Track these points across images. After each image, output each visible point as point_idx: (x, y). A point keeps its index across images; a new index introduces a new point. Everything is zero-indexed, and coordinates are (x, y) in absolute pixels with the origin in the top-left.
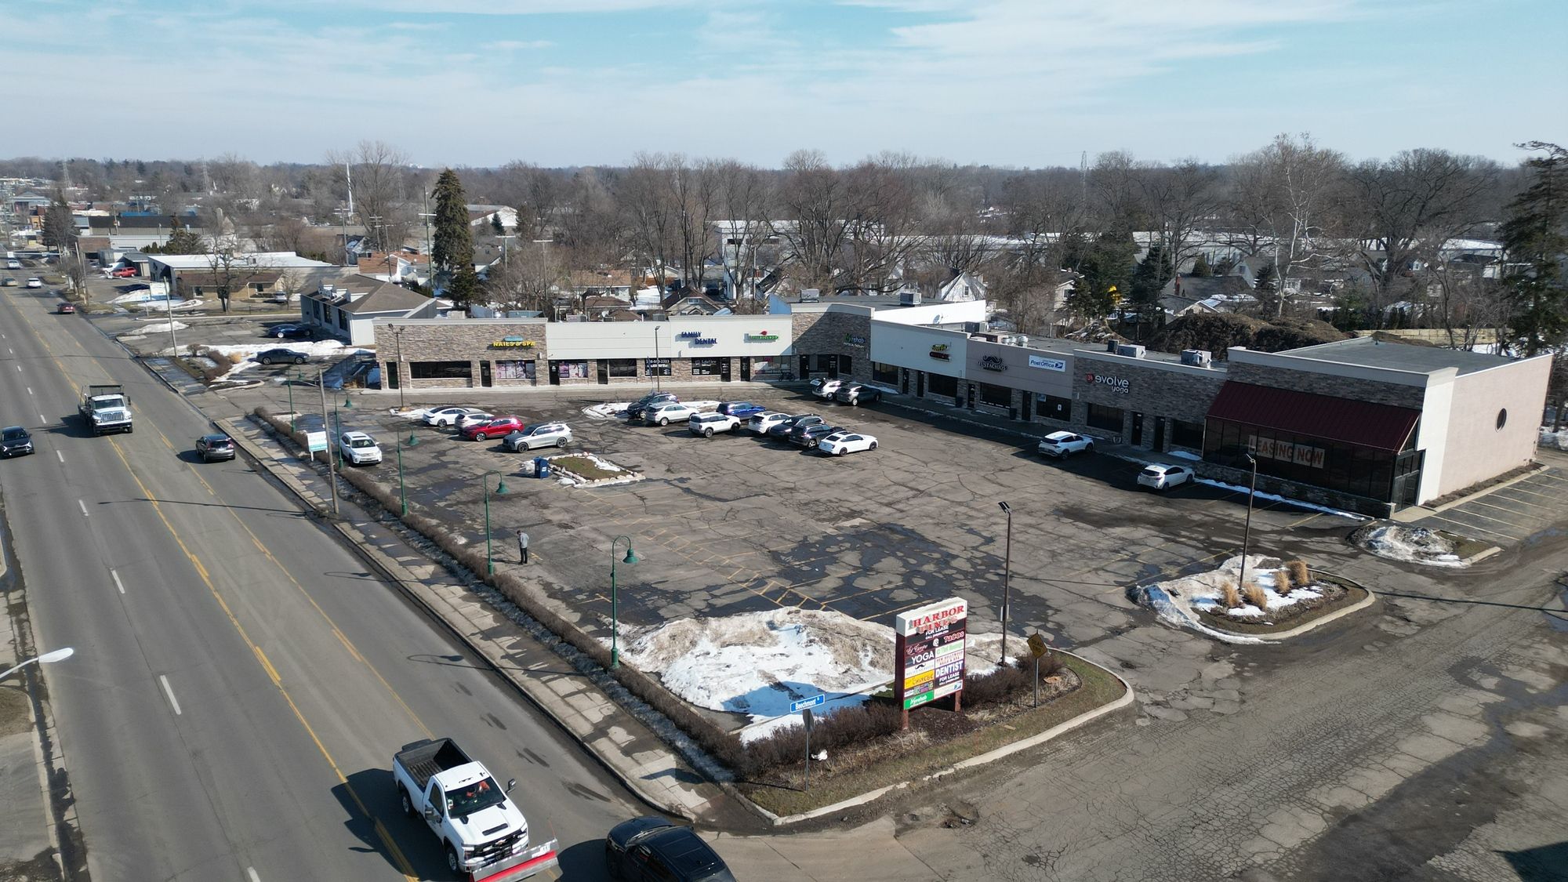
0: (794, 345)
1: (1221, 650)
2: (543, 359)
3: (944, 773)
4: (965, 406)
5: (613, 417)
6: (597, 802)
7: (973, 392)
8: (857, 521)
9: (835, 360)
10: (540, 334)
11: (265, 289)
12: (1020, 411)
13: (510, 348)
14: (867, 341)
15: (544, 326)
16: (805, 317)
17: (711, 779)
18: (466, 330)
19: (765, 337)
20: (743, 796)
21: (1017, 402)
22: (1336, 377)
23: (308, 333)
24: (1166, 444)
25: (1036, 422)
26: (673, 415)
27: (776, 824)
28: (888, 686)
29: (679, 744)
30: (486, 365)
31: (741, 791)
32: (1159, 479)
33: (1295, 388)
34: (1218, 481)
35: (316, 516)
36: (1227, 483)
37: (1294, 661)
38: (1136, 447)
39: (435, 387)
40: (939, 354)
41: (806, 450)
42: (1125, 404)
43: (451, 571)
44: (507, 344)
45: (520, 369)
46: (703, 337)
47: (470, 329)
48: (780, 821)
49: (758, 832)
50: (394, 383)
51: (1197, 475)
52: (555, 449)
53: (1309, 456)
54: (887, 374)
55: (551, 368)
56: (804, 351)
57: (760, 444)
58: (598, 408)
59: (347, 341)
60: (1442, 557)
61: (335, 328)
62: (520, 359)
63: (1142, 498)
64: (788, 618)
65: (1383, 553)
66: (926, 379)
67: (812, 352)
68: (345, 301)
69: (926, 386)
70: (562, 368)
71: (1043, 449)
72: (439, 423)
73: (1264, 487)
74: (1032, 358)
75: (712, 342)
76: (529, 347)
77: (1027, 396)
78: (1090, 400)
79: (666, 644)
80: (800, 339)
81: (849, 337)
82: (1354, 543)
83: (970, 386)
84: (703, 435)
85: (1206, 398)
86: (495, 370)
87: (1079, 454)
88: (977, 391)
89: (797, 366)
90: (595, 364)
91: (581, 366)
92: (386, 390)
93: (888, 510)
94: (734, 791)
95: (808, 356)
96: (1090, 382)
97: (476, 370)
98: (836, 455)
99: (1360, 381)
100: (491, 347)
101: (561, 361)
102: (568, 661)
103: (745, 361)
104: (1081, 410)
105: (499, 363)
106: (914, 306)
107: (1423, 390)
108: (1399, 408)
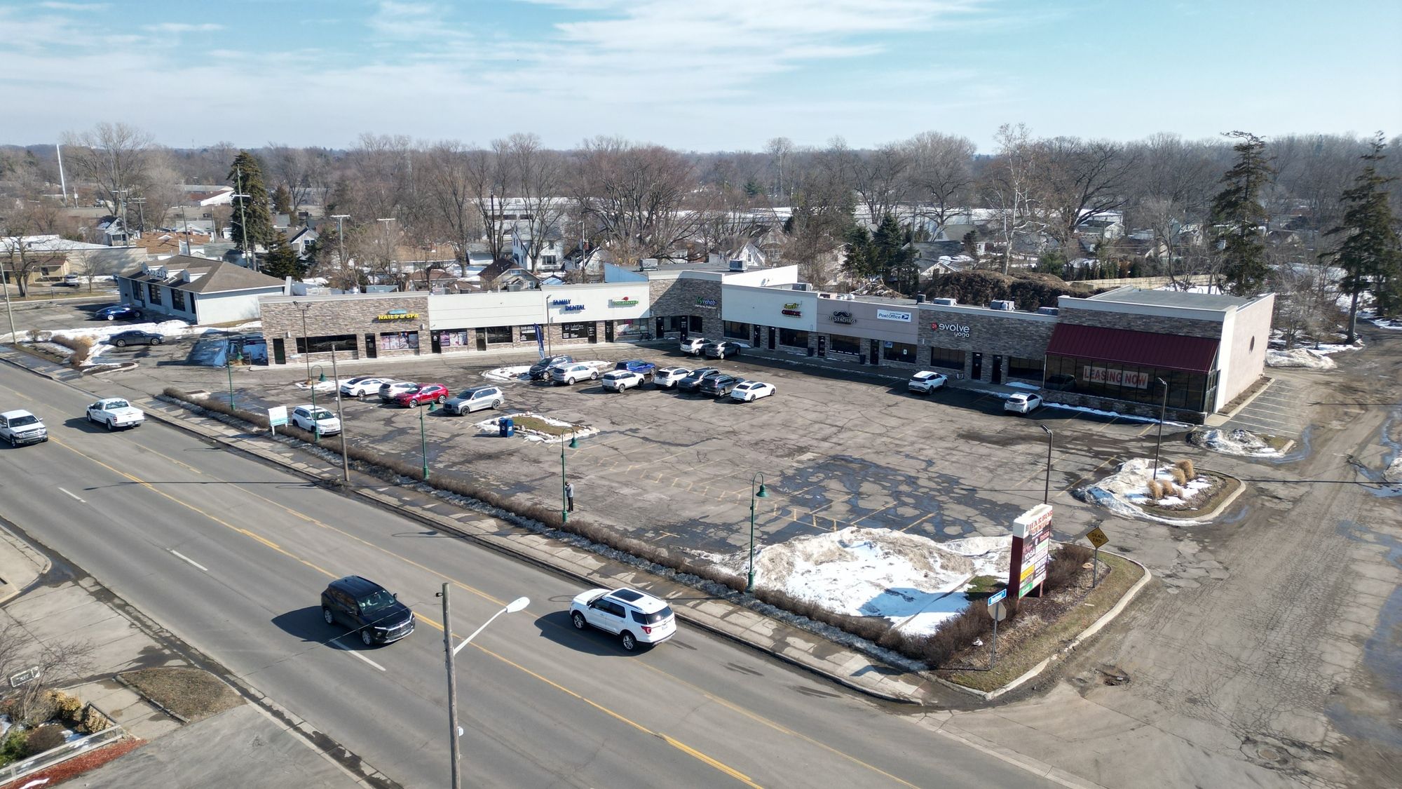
0: (651, 309)
1: (1177, 534)
2: (426, 330)
3: (1074, 645)
4: (816, 355)
5: (515, 380)
6: (829, 699)
7: (823, 343)
8: (809, 456)
9: (686, 320)
10: (422, 306)
11: (50, 273)
12: (869, 356)
13: (395, 320)
14: (718, 303)
15: (426, 298)
16: (660, 284)
17: (908, 670)
18: (351, 305)
19: (626, 302)
20: (944, 680)
21: (866, 349)
22: (1150, 317)
23: (138, 314)
24: (1003, 377)
25: (884, 365)
26: (580, 375)
27: (987, 699)
28: (970, 583)
29: (858, 645)
30: (371, 339)
31: (939, 677)
32: (1023, 405)
33: (1117, 327)
34: (1062, 404)
35: (330, 485)
36: (1070, 405)
37: (1232, 535)
38: (977, 381)
39: (321, 361)
40: (790, 312)
41: (717, 398)
42: (967, 347)
43: (516, 525)
44: (392, 317)
45: (403, 340)
46: (573, 304)
47: (355, 304)
48: (990, 696)
49: (979, 707)
50: (281, 358)
51: (1045, 401)
52: (490, 411)
53: (1135, 379)
54: (740, 330)
55: (432, 338)
56: (660, 314)
57: (671, 396)
58: (497, 371)
59: (193, 322)
60: (1264, 450)
61: (167, 309)
62: (403, 330)
63: (1014, 421)
64: (852, 537)
65: (1221, 450)
66: (777, 334)
67: (667, 314)
68: (181, 281)
69: (777, 339)
70: (443, 337)
71: (913, 386)
72: (359, 393)
73: (1099, 406)
74: (879, 311)
75: (581, 308)
76: (412, 319)
77: (874, 344)
78: (934, 344)
79: (771, 567)
80: (656, 303)
81: (700, 300)
82: (1196, 444)
83: (820, 338)
84: (617, 391)
85: (1038, 338)
86: (380, 342)
87: (940, 388)
88: (827, 342)
89: (653, 328)
90: (474, 333)
91: (460, 335)
92: (273, 366)
93: (826, 445)
94: (934, 678)
95: (662, 318)
96: (934, 330)
97: (361, 344)
98: (748, 402)
99: (1170, 319)
100: (376, 320)
101: (442, 331)
102: (697, 588)
103: (609, 324)
104: (926, 353)
105: (383, 334)
106: (742, 271)
107: (1221, 324)
108: (1202, 338)
